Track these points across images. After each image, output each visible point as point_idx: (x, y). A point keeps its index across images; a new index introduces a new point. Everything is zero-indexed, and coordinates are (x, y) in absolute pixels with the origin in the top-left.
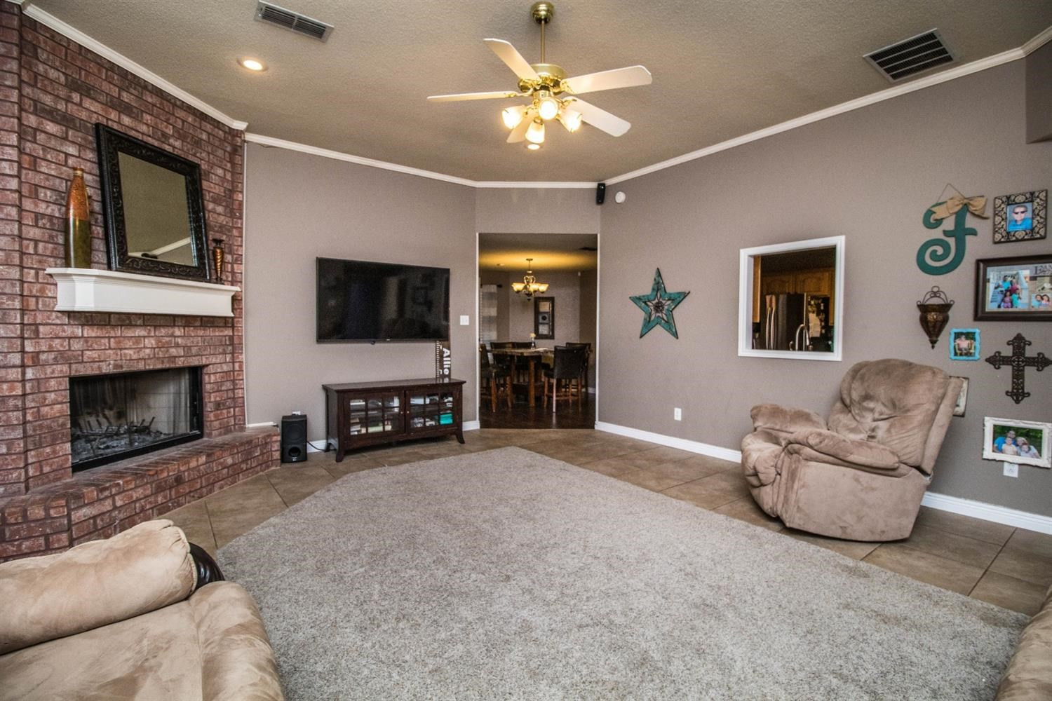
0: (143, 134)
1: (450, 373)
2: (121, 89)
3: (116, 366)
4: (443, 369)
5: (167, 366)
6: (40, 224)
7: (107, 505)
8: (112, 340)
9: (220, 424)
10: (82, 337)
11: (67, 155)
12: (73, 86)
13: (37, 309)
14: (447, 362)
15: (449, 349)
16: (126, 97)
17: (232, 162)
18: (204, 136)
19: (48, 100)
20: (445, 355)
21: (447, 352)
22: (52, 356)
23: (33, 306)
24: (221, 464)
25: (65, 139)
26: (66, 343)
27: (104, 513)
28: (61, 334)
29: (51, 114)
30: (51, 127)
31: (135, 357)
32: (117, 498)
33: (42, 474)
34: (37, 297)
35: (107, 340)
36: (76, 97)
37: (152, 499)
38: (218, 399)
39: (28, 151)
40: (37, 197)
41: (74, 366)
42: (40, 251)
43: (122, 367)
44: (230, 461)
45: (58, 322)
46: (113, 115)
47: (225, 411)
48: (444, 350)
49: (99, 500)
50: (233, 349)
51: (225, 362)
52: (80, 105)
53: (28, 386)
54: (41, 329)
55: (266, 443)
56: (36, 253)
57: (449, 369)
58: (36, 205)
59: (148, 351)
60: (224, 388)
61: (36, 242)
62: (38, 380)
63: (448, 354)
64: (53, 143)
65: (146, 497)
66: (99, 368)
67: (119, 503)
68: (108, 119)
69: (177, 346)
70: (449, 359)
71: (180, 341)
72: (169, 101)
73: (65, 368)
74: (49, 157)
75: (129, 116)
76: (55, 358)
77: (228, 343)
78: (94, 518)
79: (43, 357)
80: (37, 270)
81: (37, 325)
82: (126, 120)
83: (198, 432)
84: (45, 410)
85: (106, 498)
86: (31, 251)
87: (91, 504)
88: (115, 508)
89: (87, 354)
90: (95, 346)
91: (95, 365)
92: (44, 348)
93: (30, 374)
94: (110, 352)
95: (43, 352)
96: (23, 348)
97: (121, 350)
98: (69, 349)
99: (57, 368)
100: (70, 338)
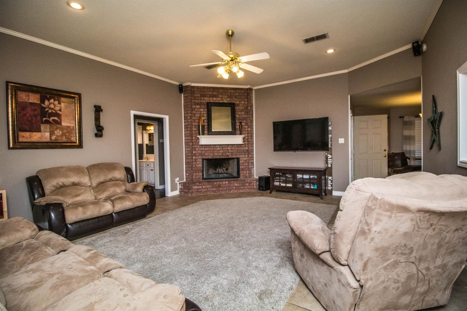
0: (219, 100)
1: (332, 166)
2: (213, 92)
3: (212, 157)
4: (328, 164)
5: (226, 157)
6: (196, 127)
7: (201, 187)
8: (212, 151)
9: (243, 175)
10: (205, 150)
11: (201, 111)
12: (202, 96)
13: (195, 145)
14: (330, 161)
15: (331, 154)
16: (214, 93)
17: (247, 98)
18: (237, 94)
19: (197, 101)
20: (329, 158)
21: (330, 156)
22: (198, 154)
23: (194, 144)
24: (233, 185)
25: (200, 108)
26: (201, 151)
27: (200, 189)
28: (200, 150)
29: (197, 104)
30: (198, 107)
31: (217, 155)
32: (203, 186)
33: (196, 178)
34: (195, 142)
35: (210, 151)
36: (203, 98)
37: (212, 189)
38: (243, 168)
39: (193, 113)
40: (195, 122)
41: (203, 157)
42: (196, 133)
43: (214, 157)
44: (236, 185)
45: (199, 147)
46: (211, 99)
47: (245, 171)
48: (328, 155)
49: (199, 185)
50: (248, 153)
51: (245, 157)
52: (204, 99)
53: (194, 160)
54: (196, 149)
55: (251, 183)
56: (195, 133)
57: (331, 164)
58: (195, 124)
59: (220, 154)
60: (244, 165)
61: (195, 131)
62: (195, 159)
63: (331, 157)
64: (198, 110)
65: (210, 188)
66: (208, 157)
67: (203, 187)
68: (210, 100)
69: (229, 152)
70: (331, 160)
71: (230, 151)
72: (226, 89)
73: (201, 157)
74: (197, 113)
75: (215, 97)
76: (199, 155)
77: (246, 151)
78: (198, 189)
79: (197, 154)
80: (195, 137)
81: (195, 148)
82: (214, 99)
83: (238, 176)
84: (197, 165)
85: (200, 185)
86: (194, 133)
87: (197, 186)
88: (202, 188)
89: (206, 154)
90: (207, 152)
91: (208, 156)
92: (197, 153)
93: (194, 158)
94: (211, 154)
95: (196, 153)
96: (193, 152)
97: (214, 153)
98: (202, 153)
99: (199, 157)
100: (202, 151)
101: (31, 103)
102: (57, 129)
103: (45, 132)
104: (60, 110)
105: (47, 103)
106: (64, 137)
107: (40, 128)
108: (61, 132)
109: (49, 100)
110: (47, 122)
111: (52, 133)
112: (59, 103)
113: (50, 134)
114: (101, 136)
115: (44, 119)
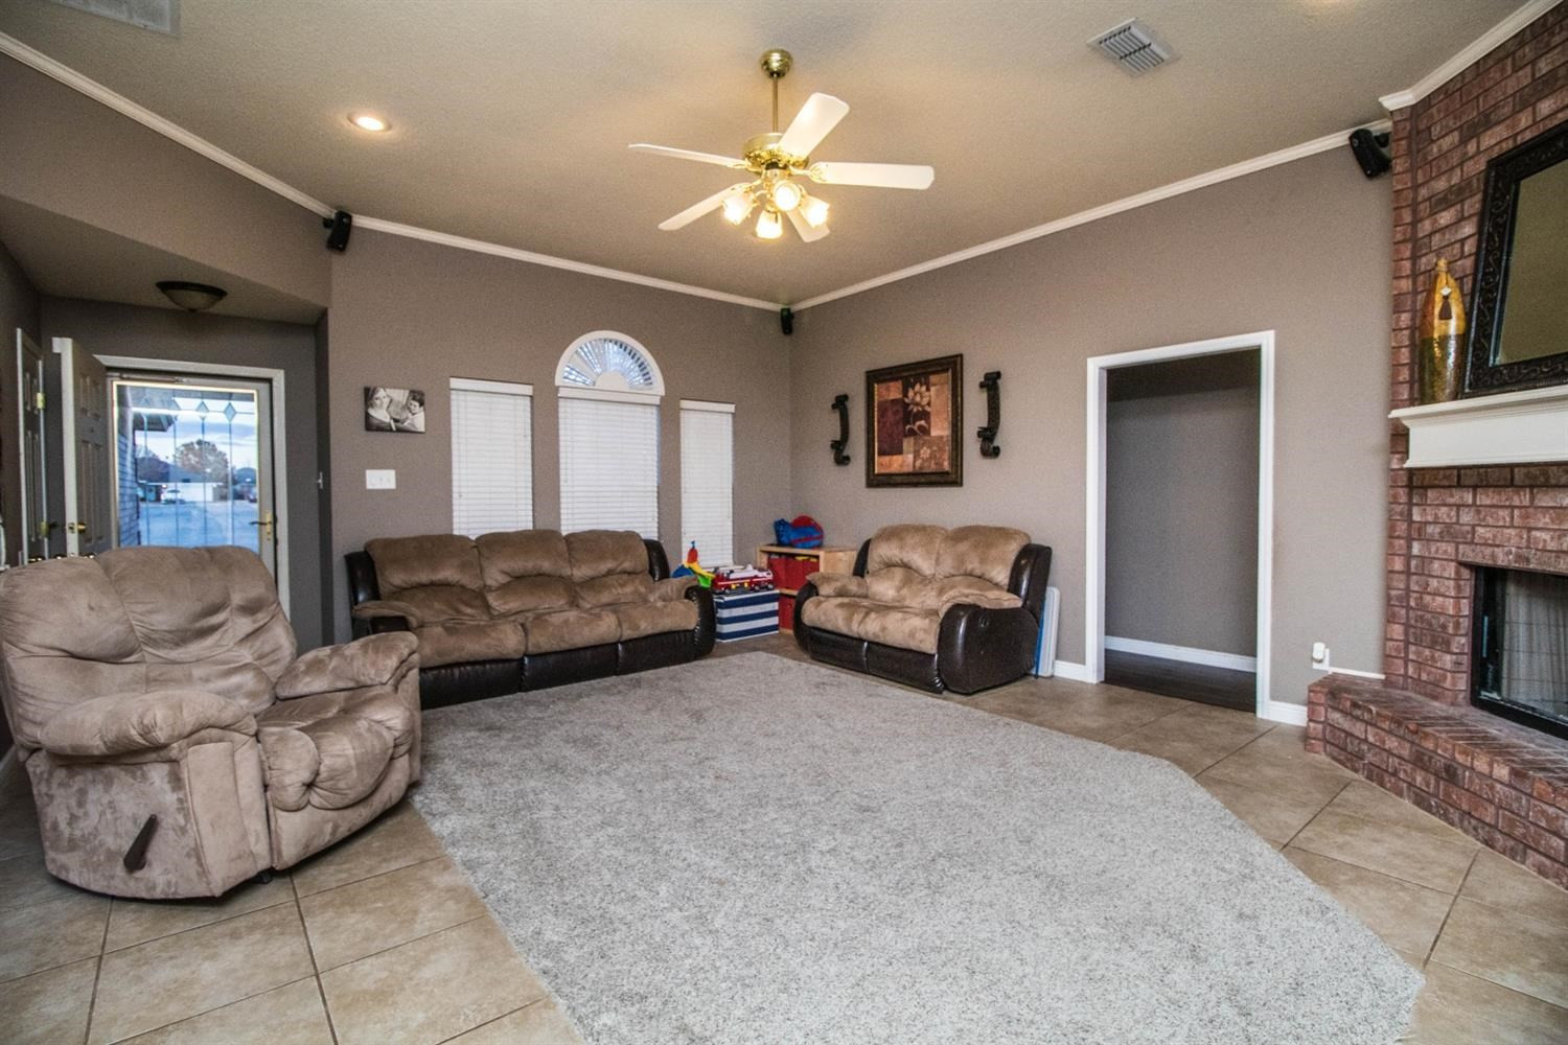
2: (1535, 61)
3: (1519, 557)
8: (1516, 512)
10: (1474, 505)
11: (1463, 241)
12: (1468, 133)
19: (1442, 184)
22: (1438, 529)
25: (1461, 219)
27: (1354, 737)
28: (1448, 501)
29: (1445, 200)
30: (1446, 218)
31: (1552, 546)
35: (1507, 511)
36: (1471, 148)
37: (1408, 769)
39: (1423, 268)
41: (1462, 548)
43: (1528, 560)
45: (1445, 483)
46: (1524, 119)
52: (1478, 152)
53: (1413, 563)
54: (1428, 491)
62: (1422, 557)
65: (1401, 758)
66: (1493, 556)
67: (1370, 738)
68: (1516, 135)
73: (1452, 548)
75: (1552, 93)
76: (1441, 533)
78: (1347, 733)
79: (1430, 529)
81: (1424, 487)
88: (1365, 740)
89: (1480, 530)
90: (1490, 521)
91: (1488, 551)
92: (1430, 519)
93: (1416, 549)
94: (1512, 532)
95: (1427, 523)
96: (1410, 514)
97: (1530, 529)
98: (1457, 523)
99: (1443, 546)
100: (1458, 506)
101: (893, 401)
102: (923, 445)
103: (908, 453)
104: (929, 404)
105: (911, 394)
106: (933, 462)
107: (902, 447)
108: (929, 451)
109: (913, 388)
110: (912, 433)
111: (917, 455)
112: (928, 390)
113: (915, 457)
114: (996, 452)
115: (908, 427)
